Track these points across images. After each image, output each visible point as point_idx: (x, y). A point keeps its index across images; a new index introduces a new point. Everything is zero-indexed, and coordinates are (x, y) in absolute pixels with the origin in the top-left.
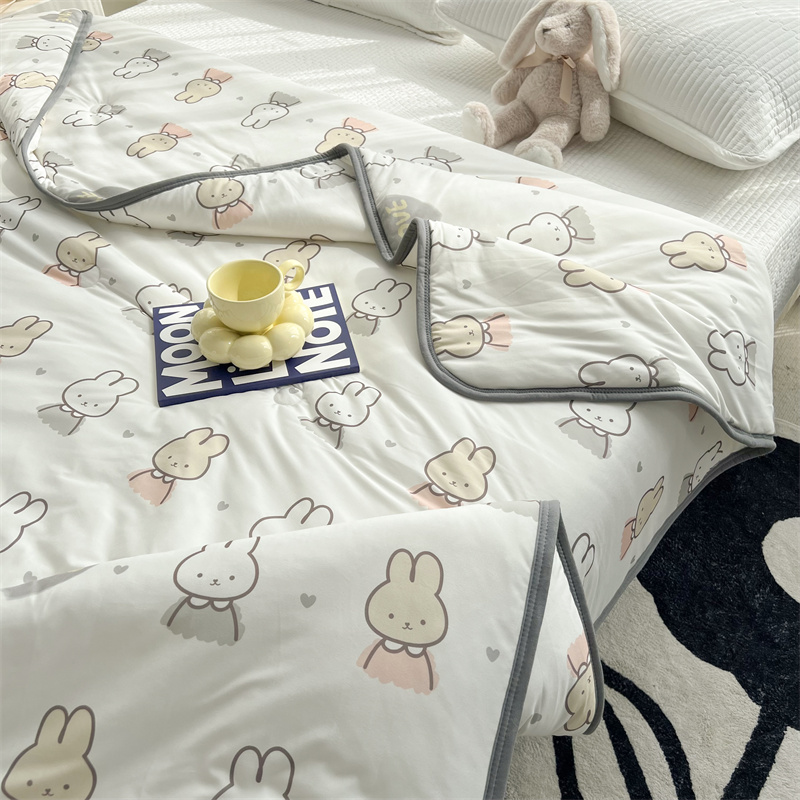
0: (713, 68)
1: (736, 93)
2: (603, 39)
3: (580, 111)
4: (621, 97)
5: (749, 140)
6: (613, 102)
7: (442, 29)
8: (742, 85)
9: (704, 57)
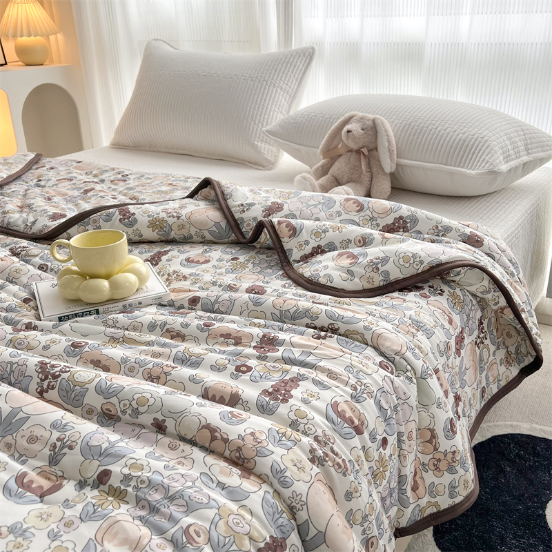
0: (455, 132)
1: (473, 140)
8: (475, 136)
9: (447, 128)
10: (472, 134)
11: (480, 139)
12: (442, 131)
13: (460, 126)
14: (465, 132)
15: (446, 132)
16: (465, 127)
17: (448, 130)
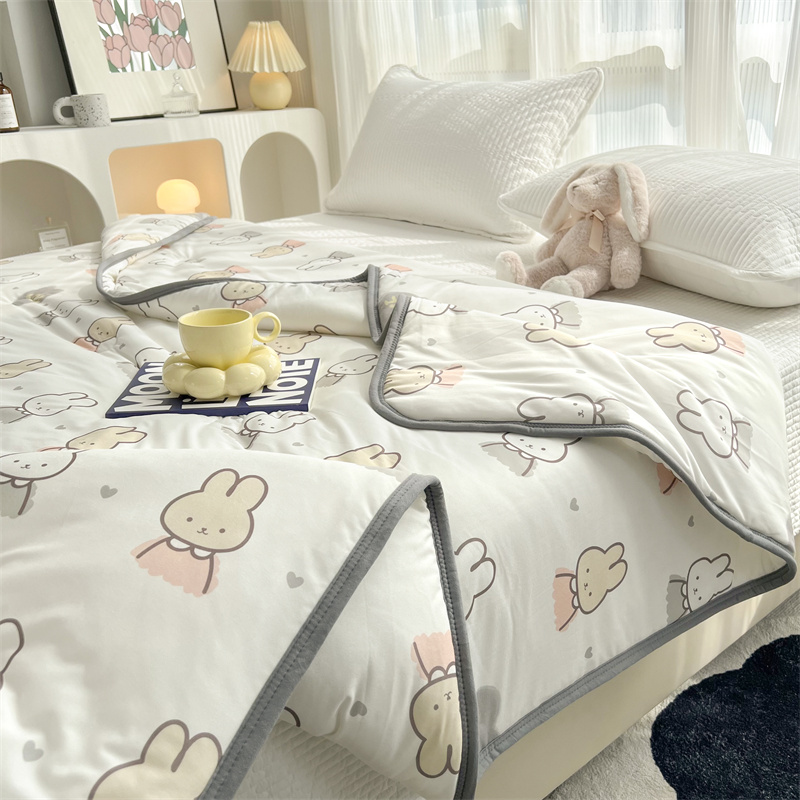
2: (629, 193)
3: (610, 260)
4: (649, 246)
5: (763, 259)
6: (644, 253)
7: (512, 231)
8: (759, 218)
9: (724, 201)
10: (756, 213)
11: (764, 222)
12: (716, 205)
13: (744, 199)
14: (748, 210)
15: (721, 206)
16: (750, 201)
17: (724, 204)
